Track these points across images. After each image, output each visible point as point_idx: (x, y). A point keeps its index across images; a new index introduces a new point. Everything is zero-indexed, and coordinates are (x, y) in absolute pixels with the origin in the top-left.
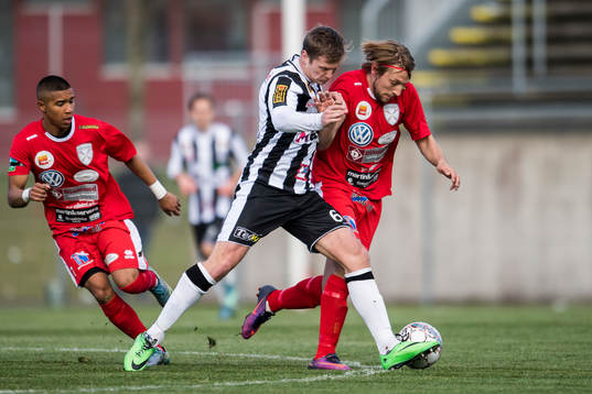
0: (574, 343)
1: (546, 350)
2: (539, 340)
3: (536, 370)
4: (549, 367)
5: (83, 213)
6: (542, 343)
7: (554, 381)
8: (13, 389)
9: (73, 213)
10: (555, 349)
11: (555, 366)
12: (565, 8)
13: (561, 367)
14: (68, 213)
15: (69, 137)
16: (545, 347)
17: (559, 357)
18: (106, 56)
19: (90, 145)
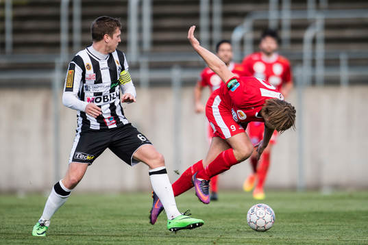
0: (31, 218)
1: (14, 222)
2: (9, 216)
3: (8, 234)
4: (16, 232)
6: (11, 218)
7: (19, 241)
10: (20, 221)
11: (20, 232)
12: (25, 11)
13: (23, 232)
16: (13, 220)
17: (22, 226)
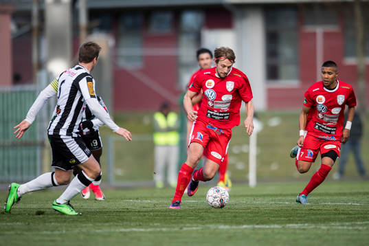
5: (330, 129)
8: (297, 223)
9: (325, 127)
14: (323, 126)
15: (335, 90)
18: (345, 54)
19: (343, 96)
